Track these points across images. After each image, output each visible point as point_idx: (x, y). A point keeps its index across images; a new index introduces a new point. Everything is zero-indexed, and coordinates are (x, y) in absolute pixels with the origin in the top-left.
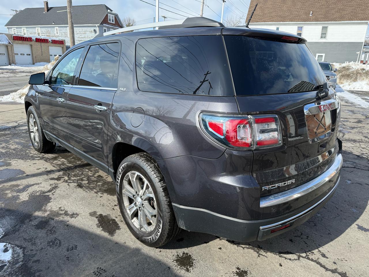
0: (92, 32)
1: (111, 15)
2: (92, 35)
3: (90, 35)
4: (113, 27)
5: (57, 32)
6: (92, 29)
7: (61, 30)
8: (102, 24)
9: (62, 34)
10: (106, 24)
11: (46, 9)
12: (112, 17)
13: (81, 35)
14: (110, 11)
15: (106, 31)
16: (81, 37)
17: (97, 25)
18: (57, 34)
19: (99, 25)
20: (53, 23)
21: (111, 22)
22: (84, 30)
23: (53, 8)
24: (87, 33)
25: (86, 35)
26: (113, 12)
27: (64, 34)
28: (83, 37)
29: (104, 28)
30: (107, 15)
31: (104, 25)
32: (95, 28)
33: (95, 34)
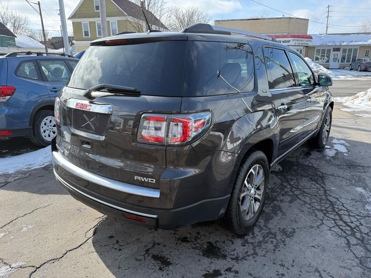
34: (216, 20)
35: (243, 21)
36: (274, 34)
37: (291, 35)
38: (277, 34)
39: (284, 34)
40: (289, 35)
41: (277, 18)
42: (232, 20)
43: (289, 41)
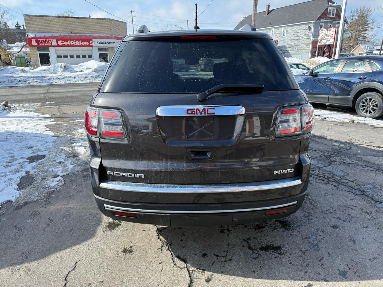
0: (306, 29)
1: (332, 8)
2: (305, 32)
3: (304, 33)
4: (332, 21)
5: (272, 33)
6: (307, 26)
7: (276, 31)
8: (319, 20)
9: (276, 35)
10: (323, 19)
11: (267, 13)
12: (334, 10)
13: (294, 34)
14: (332, 4)
15: (323, 27)
16: (294, 36)
17: (312, 22)
18: (272, 35)
19: (314, 21)
20: (270, 25)
21: (331, 16)
22: (298, 28)
23: (274, 10)
24: (301, 31)
25: (299, 33)
26: (335, 4)
27: (278, 34)
28: (296, 36)
29: (321, 24)
30: (327, 9)
31: (321, 20)
32: (310, 25)
33: (309, 31)
34: (26, 15)
35: (60, 18)
36: (98, 35)
37: (114, 36)
38: (101, 35)
39: (108, 35)
40: (113, 36)
41: (97, 19)
42: (46, 16)
43: (114, 43)
